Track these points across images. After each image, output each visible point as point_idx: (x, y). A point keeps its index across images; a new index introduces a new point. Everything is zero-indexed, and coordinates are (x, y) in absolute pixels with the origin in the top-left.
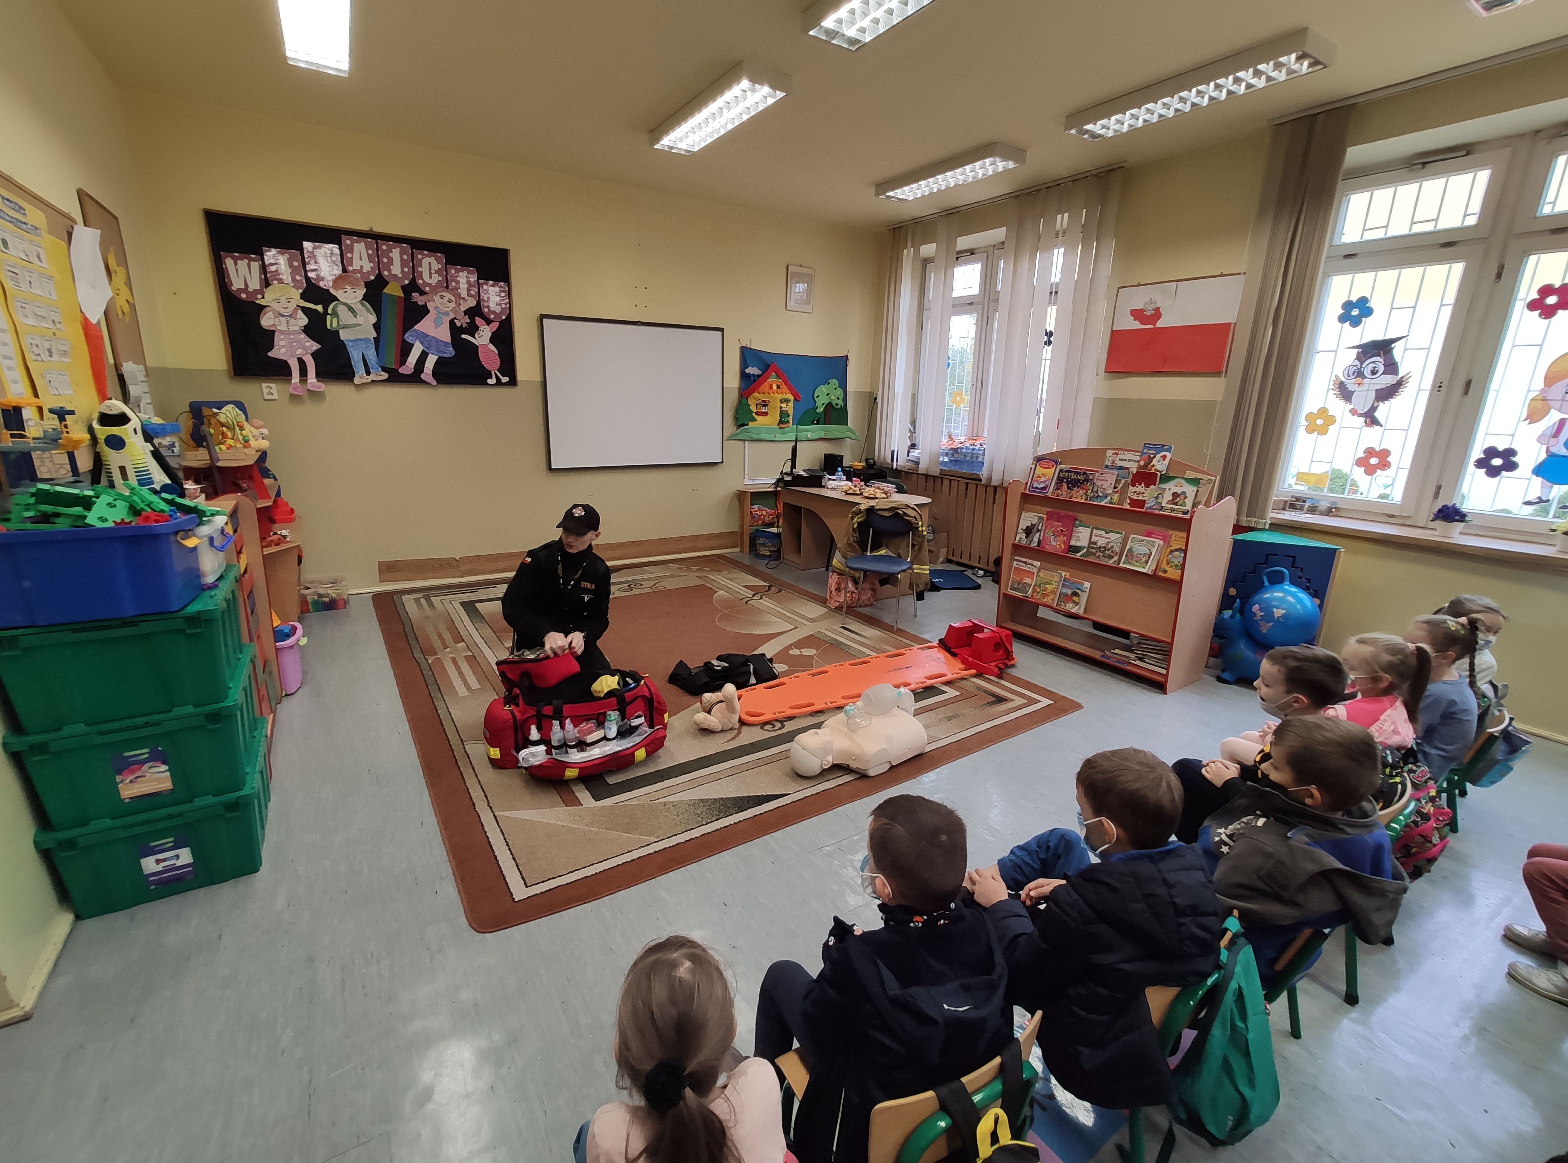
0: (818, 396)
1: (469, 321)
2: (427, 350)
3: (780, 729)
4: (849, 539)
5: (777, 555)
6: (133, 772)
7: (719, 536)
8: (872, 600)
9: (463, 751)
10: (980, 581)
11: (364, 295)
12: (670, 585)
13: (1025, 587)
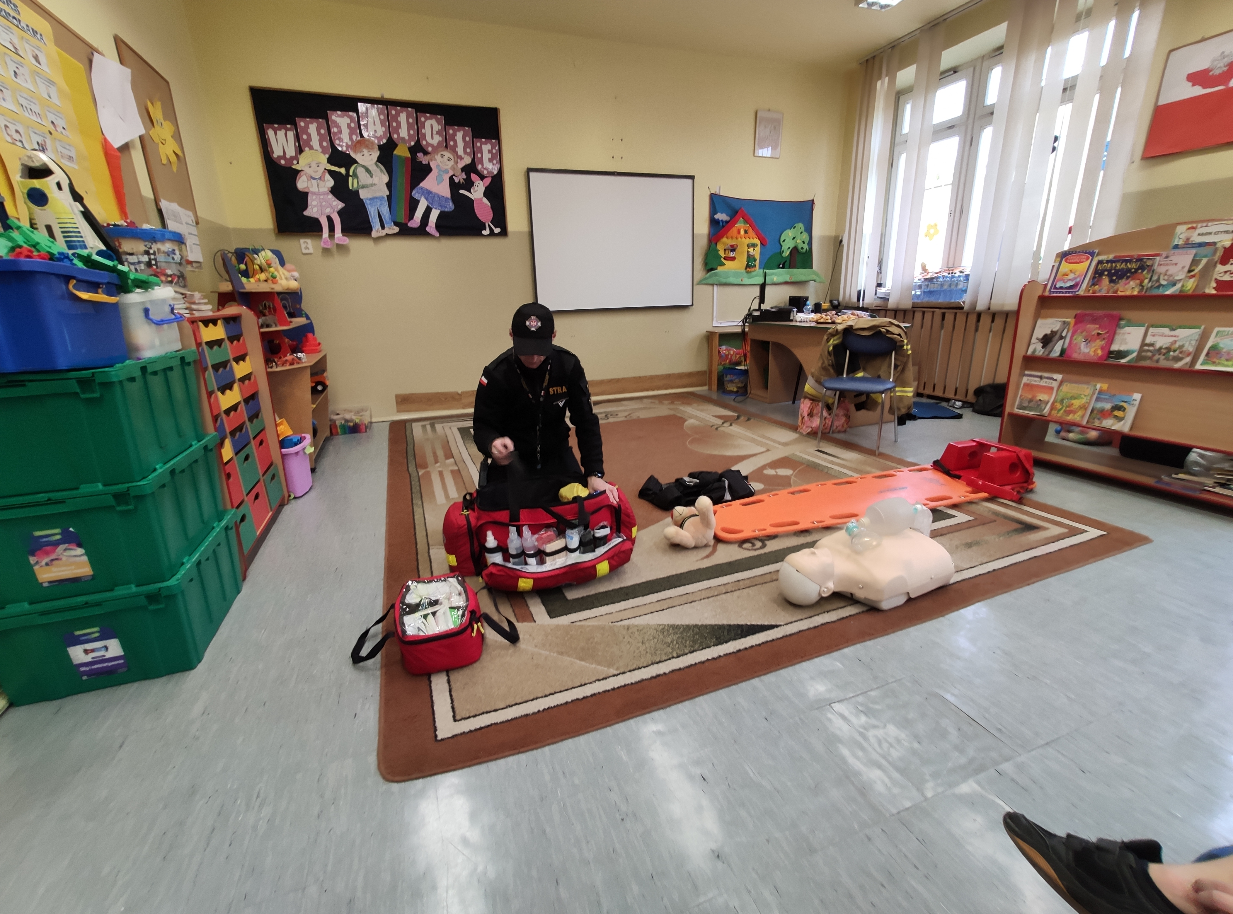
0: (784, 241)
1: (465, 177)
2: (431, 206)
3: (761, 548)
4: (823, 363)
5: (743, 392)
6: (47, 553)
7: (689, 375)
8: (845, 426)
9: (427, 555)
10: (959, 411)
11: (379, 158)
12: (643, 415)
13: (1039, 405)
